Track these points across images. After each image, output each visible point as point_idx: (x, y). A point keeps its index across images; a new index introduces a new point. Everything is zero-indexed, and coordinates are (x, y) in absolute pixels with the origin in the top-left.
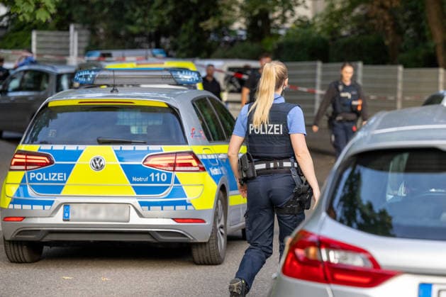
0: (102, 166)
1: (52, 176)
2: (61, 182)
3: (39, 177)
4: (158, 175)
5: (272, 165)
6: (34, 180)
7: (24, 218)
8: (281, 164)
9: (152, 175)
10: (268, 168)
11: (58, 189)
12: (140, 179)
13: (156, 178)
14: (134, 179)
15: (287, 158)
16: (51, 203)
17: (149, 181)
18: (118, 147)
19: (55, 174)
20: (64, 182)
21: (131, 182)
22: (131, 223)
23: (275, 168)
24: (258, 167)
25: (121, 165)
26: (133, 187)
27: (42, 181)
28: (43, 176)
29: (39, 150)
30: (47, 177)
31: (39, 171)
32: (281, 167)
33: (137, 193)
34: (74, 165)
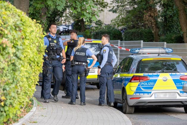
0: (167, 80)
1: (149, 84)
2: (153, 85)
3: (145, 84)
4: (184, 82)
5: (80, 63)
6: (143, 85)
7: (140, 98)
8: (82, 63)
9: (182, 82)
10: (79, 64)
11: (151, 88)
12: (179, 84)
13: (183, 83)
14: (177, 84)
15: (84, 62)
16: (150, 93)
17: (182, 85)
18: (171, 74)
19: (151, 83)
20: (154, 85)
21: (176, 85)
22: (177, 98)
23: (80, 64)
24: (76, 63)
25: (173, 79)
26: (176, 87)
27: (146, 85)
28: (146, 84)
29: (144, 75)
30: (148, 84)
31: (144, 82)
32: (82, 64)
33: (178, 89)
34: (157, 80)
